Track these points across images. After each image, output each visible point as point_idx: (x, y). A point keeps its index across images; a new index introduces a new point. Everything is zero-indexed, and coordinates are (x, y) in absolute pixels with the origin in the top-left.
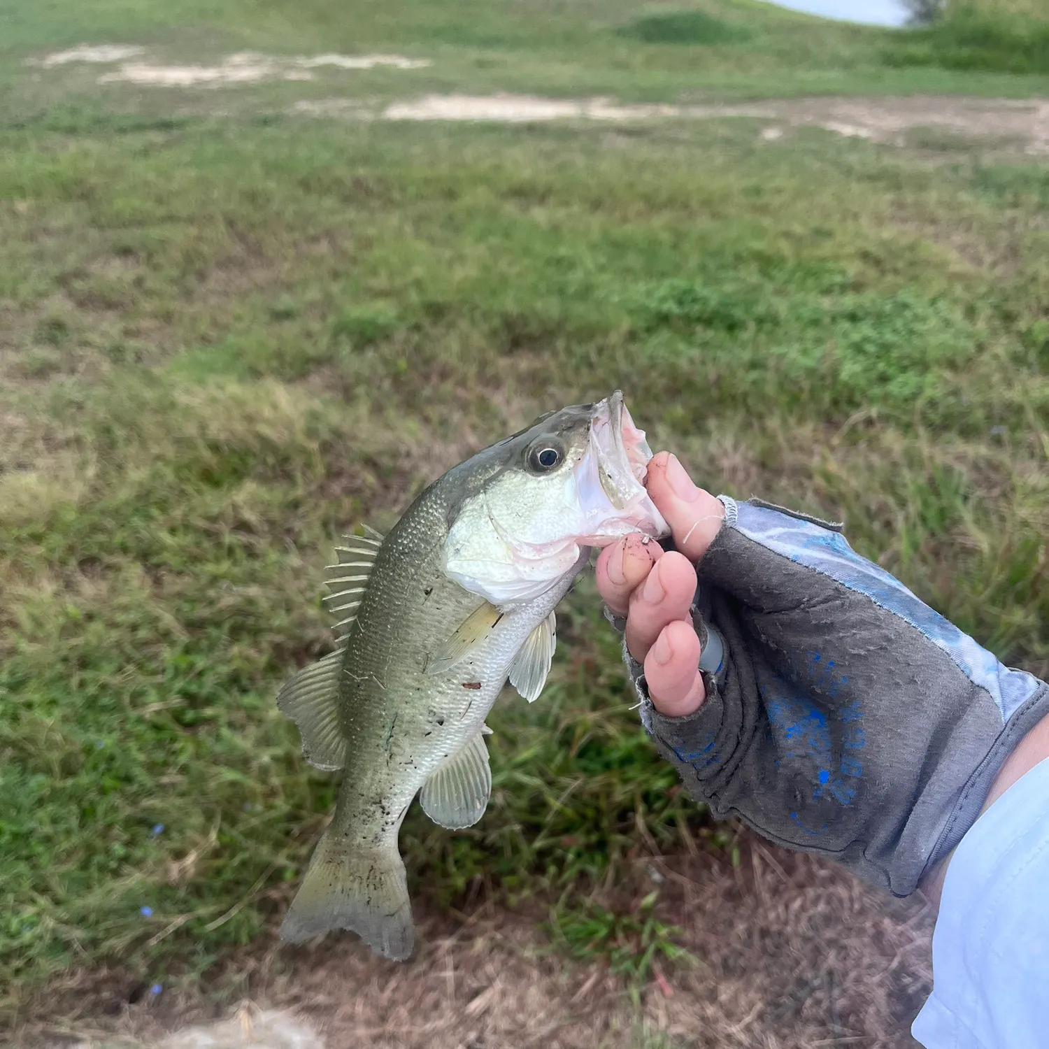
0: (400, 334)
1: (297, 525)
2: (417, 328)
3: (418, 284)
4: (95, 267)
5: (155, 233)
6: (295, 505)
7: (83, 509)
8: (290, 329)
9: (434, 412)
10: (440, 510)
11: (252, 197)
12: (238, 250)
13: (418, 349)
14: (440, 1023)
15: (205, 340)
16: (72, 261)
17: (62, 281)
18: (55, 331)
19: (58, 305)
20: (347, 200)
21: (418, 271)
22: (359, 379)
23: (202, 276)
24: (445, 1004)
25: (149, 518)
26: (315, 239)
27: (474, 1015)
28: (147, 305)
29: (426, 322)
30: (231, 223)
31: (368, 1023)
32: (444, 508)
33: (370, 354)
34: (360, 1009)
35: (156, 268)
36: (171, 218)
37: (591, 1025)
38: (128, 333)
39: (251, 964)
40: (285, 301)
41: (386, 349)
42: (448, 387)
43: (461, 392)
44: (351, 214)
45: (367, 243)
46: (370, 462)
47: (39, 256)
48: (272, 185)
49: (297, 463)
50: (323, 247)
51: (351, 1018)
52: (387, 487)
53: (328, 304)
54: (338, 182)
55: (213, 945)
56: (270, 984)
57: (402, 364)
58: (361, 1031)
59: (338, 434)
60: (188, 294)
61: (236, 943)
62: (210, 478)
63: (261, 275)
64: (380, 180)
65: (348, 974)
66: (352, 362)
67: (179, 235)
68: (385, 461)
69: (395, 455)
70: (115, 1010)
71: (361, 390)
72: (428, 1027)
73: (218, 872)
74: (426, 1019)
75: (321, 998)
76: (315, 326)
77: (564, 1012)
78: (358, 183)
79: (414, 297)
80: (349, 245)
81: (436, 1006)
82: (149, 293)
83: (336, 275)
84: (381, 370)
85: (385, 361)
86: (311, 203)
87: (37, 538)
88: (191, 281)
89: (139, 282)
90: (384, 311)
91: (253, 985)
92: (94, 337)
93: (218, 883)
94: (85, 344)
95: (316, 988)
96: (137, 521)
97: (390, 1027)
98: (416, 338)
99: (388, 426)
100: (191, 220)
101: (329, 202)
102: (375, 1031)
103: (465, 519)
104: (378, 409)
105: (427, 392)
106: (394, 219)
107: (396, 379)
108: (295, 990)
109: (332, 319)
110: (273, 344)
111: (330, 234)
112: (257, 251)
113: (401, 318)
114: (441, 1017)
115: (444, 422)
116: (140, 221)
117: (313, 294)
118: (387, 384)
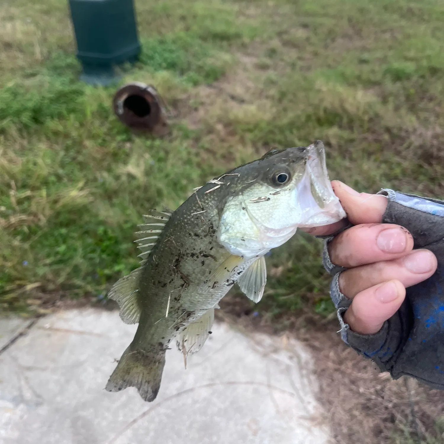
0: (415, 78)
1: (352, 149)
2: (423, 77)
3: (429, 57)
4: (293, 31)
5: (319, 20)
6: (352, 141)
7: (269, 123)
8: (366, 68)
9: (423, 115)
10: (213, 202)
11: (362, 11)
12: (351, 32)
13: (421, 86)
14: (365, 376)
15: (329, 66)
16: (285, 27)
17: (280, 34)
18: (272, 53)
19: (276, 43)
20: (403, 16)
21: (428, 52)
22: (391, 94)
23: (333, 40)
24: (369, 368)
25: (291, 132)
26: (384, 32)
27: (382, 378)
28: (310, 49)
29: (428, 75)
30: (350, 20)
31: (334, 362)
32: (215, 201)
33: (398, 84)
34: (332, 354)
35: (316, 34)
36: (326, 15)
37: (436, 406)
38: (300, 58)
39: (293, 319)
40: (366, 56)
41: (407, 84)
42: (431, 105)
43: (437, 109)
44: (403, 23)
45: (408, 37)
46: (388, 130)
47: (273, 23)
48: (371, 6)
49: (357, 124)
50: (388, 36)
51: (327, 357)
52: (393, 143)
53: (384, 60)
54: (400, 8)
55: (280, 306)
56: (298, 329)
57: (412, 91)
58: (330, 364)
59: (377, 115)
60: (326, 47)
61: (289, 308)
62: (320, 122)
63: (358, 43)
64: (420, 10)
65: (330, 339)
66: (390, 86)
67: (329, 22)
68: (395, 131)
69: (400, 129)
70: (239, 315)
71: (391, 99)
72: (360, 375)
73: (289, 278)
74: (359, 371)
75: (317, 344)
76: (377, 68)
77: (424, 395)
78: (410, 10)
79: (425, 63)
80: (399, 36)
81: (365, 367)
82: (311, 44)
83: (390, 48)
84: (402, 92)
85: (404, 89)
86: (386, 16)
87: (250, 131)
88: (329, 41)
89: (308, 39)
90: (410, 67)
91: (292, 327)
92: (286, 58)
93: (287, 282)
94: (282, 60)
95: (316, 339)
96: (287, 133)
97: (343, 367)
98: (421, 81)
99: (400, 117)
100: (334, 17)
101: (395, 16)
102: (337, 367)
103: (231, 210)
104: (397, 109)
105: (421, 105)
106: (422, 28)
107: (408, 97)
108: (308, 336)
109: (384, 67)
110: (357, 73)
111: (392, 30)
112: (359, 33)
113: (416, 71)
114: (366, 373)
115: (426, 120)
116: (314, 14)
117: (379, 54)
118: (403, 99)
